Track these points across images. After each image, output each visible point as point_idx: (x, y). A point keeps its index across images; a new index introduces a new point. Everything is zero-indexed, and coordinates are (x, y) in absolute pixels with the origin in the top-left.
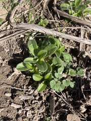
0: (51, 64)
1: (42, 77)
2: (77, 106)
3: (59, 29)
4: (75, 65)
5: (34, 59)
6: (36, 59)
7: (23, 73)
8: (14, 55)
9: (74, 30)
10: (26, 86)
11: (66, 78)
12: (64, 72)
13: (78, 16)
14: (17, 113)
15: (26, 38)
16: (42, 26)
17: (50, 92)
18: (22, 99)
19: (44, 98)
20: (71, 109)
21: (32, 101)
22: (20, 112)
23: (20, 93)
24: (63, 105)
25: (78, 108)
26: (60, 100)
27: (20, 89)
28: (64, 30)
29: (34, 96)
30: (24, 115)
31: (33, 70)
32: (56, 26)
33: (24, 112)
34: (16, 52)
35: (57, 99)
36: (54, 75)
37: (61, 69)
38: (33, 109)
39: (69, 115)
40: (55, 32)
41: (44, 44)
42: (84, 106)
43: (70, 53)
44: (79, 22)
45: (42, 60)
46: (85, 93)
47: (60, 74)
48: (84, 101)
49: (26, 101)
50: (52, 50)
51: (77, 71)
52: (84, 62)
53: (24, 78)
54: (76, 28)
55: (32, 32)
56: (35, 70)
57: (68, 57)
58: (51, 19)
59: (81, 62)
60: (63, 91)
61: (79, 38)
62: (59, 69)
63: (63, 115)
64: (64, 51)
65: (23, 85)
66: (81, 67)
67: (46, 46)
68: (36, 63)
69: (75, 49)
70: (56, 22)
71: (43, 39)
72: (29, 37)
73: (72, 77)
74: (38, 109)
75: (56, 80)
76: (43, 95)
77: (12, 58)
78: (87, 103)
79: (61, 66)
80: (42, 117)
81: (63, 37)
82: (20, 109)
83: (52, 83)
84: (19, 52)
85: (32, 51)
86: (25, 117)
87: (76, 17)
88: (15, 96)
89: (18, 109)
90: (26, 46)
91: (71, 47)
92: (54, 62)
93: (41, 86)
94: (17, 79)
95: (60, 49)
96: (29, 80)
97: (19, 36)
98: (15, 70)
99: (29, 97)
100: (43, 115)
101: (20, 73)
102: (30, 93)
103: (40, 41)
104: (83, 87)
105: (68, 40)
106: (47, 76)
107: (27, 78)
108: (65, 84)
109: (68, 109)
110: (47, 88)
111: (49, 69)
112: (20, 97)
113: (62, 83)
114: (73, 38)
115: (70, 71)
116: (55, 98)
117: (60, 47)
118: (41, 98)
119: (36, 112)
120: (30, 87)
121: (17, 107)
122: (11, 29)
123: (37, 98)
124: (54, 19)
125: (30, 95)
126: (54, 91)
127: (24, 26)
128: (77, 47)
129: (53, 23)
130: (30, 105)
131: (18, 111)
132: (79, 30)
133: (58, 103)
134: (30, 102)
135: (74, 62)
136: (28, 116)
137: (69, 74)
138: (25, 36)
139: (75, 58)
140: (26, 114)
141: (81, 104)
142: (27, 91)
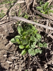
0: (29, 40)
1: (24, 47)
2: (42, 64)
3: (35, 20)
4: (43, 41)
5: (20, 37)
6: (22, 37)
7: (14, 44)
8: (10, 34)
9: (43, 21)
10: (15, 51)
11: (38, 48)
12: (36, 44)
13: (45, 14)
14: (9, 66)
15: (17, 25)
16: (26, 18)
17: (28, 55)
18: (12, 59)
19: (25, 59)
20: (39, 66)
21: (18, 60)
22: (11, 66)
23: (12, 55)
24: (35, 63)
25: (43, 65)
26: (33, 60)
27: (12, 53)
28: (38, 21)
29: (19, 57)
30: (13, 68)
31: (19, 43)
32: (33, 19)
33: (14, 66)
34: (11, 32)
35: (32, 59)
36: (31, 46)
37: (35, 43)
38: (18, 64)
39: (38, 69)
40: (33, 22)
41: (26, 29)
42: (46, 64)
43: (40, 34)
44: (46, 17)
45: (25, 37)
46: (47, 57)
47: (34, 45)
48: (47, 62)
49: (15, 60)
50: (31, 32)
51: (43, 45)
52: (48, 39)
53: (14, 47)
54: (44, 20)
55: (20, 22)
56: (20, 42)
57: (39, 36)
58: (31, 15)
59: (46, 39)
60: (35, 55)
61: (45, 26)
62: (34, 43)
63: (35, 69)
64: (37, 33)
65: (14, 51)
66: (46, 42)
67: (27, 30)
68: (21, 39)
69: (43, 32)
70: (33, 17)
71: (26, 26)
72: (18, 24)
73: (40, 48)
74: (21, 64)
75: (32, 49)
76: (24, 57)
77: (9, 35)
78: (48, 63)
79: (35, 41)
80: (23, 69)
81: (37, 25)
82: (11, 64)
83: (29, 51)
84: (13, 32)
85: (19, 32)
86: (14, 69)
87: (44, 14)
88: (9, 56)
89: (10, 64)
90: (17, 29)
91: (41, 31)
92: (31, 39)
93: (23, 51)
94: (11, 47)
95: (35, 32)
96: (17, 48)
97: (13, 23)
98: (10, 42)
99: (16, 57)
100: (24, 68)
101: (13, 44)
102: (17, 55)
103: (24, 27)
104: (46, 54)
105: (40, 27)
106: (27, 47)
107: (16, 47)
108: (37, 51)
109: (37, 66)
110: (26, 53)
111: (28, 43)
112: (12, 57)
113: (35, 51)
114: (42, 26)
115: (39, 44)
116: (31, 59)
117: (35, 30)
118: (23, 59)
119: (20, 66)
120: (17, 52)
121: (9, 62)
122: (9, 19)
123: (21, 58)
124: (33, 15)
125: (17, 56)
126: (31, 55)
127: (16, 18)
128: (44, 31)
129: (32, 17)
130: (17, 62)
131: (10, 65)
132: (46, 21)
133: (32, 62)
134: (17, 61)
135: (42, 39)
136: (15, 68)
137: (39, 46)
138: (16, 23)
139: (43, 37)
140: (14, 67)
141: (45, 63)
142: (15, 54)
